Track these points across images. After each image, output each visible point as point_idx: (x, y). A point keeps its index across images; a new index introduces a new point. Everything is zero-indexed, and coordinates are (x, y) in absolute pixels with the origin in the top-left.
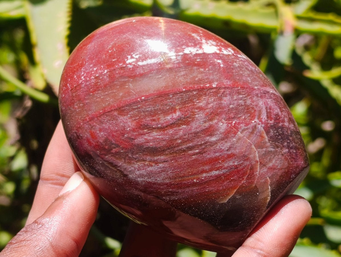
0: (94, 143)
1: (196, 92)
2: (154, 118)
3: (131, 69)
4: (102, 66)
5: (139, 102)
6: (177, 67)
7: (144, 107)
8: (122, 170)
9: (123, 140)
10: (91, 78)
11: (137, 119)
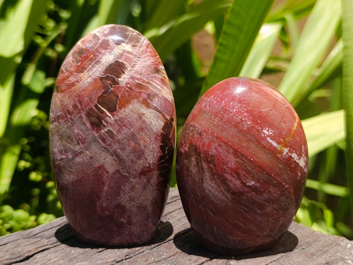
0: (205, 149)
1: (276, 182)
2: (246, 175)
3: (262, 137)
4: (250, 117)
5: (248, 159)
6: (281, 160)
7: (248, 164)
8: (204, 178)
9: (221, 167)
10: (239, 117)
11: (238, 166)
